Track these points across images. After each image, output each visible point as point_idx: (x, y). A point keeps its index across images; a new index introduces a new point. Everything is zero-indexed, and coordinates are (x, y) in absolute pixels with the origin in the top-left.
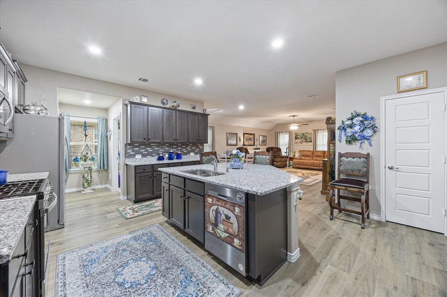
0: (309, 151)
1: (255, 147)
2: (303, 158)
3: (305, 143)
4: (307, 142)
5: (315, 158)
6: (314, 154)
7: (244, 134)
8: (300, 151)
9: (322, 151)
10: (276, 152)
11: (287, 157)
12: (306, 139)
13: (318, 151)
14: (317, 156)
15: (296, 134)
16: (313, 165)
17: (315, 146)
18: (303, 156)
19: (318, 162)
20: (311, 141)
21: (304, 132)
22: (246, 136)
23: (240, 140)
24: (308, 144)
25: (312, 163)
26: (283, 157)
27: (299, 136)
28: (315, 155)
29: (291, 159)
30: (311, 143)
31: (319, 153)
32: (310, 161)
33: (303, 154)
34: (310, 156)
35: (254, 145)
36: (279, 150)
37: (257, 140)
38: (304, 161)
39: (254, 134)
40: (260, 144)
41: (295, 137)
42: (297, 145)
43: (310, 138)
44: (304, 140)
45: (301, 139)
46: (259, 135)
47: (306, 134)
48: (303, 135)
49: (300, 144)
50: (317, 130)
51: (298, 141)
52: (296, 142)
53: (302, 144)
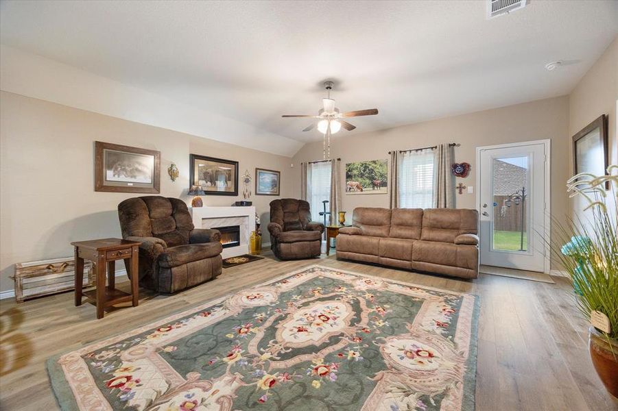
0: (380, 210)
1: (240, 198)
2: (363, 228)
3: (369, 190)
4: (374, 185)
5: (396, 231)
6: (392, 218)
7: (194, 157)
8: (357, 210)
9: (417, 210)
10: (294, 214)
11: (321, 227)
12: (372, 178)
13: (405, 211)
14: (400, 225)
15: (348, 165)
16: (392, 252)
17: (394, 196)
18: (363, 224)
19: (406, 244)
20: (384, 184)
21: (367, 159)
23: (173, 175)
24: (377, 190)
25: (387, 245)
26: (310, 228)
27: (355, 172)
28: (395, 220)
29: (333, 232)
30: (383, 190)
31: (408, 217)
32: (383, 242)
33: (367, 219)
34: (380, 225)
35: (235, 193)
36: (304, 206)
37: (247, 181)
38: (364, 239)
39: (235, 163)
40: (258, 192)
41: (347, 173)
42: (352, 193)
43: (382, 176)
44: (368, 181)
45: (360, 179)
46: (257, 169)
47: (373, 165)
48: (366, 167)
49: (359, 192)
50: (401, 152)
51: (354, 183)
52: (349, 187)
53: (362, 191)
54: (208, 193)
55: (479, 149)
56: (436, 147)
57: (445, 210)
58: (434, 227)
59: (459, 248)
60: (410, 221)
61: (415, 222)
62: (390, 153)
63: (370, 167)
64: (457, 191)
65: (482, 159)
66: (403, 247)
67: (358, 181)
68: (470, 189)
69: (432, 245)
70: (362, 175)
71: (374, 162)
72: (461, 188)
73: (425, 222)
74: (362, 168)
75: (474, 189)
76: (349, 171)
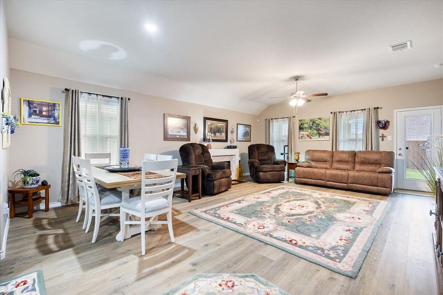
0: (325, 151)
1: (228, 144)
2: (313, 164)
3: (316, 138)
4: (320, 135)
5: (336, 165)
6: (333, 157)
7: (206, 119)
8: (308, 151)
9: (351, 151)
10: (264, 154)
11: (284, 162)
12: (318, 130)
13: (343, 152)
14: (339, 161)
15: (300, 121)
16: (334, 178)
17: (335, 142)
18: (313, 161)
19: (344, 173)
20: (327, 134)
21: (315, 117)
22: (209, 122)
23: (196, 130)
24: (322, 138)
25: (331, 174)
26: (277, 163)
27: (306, 125)
28: (336, 158)
29: (292, 166)
30: (326, 138)
31: (345, 157)
32: (328, 172)
33: (315, 158)
34: (325, 161)
35: (226, 141)
36: (271, 149)
37: (232, 132)
38: (315, 170)
39: (226, 121)
40: (238, 140)
41: (300, 126)
42: (303, 140)
43: (325, 128)
44: (315, 132)
45: (310, 131)
46: (238, 124)
47: (320, 121)
48: (314, 122)
49: (308, 139)
50: (339, 112)
51: (305, 133)
52: (301, 135)
53: (311, 138)
54: (214, 141)
55: (395, 111)
56: (365, 109)
57: (372, 152)
58: (364, 163)
59: (380, 175)
60: (346, 159)
61: (350, 159)
62: (331, 113)
63: (317, 122)
64: (380, 139)
65: (398, 117)
66: (342, 175)
67: (308, 132)
68: (389, 138)
69: (361, 174)
70: (311, 128)
71: (320, 119)
72: (383, 137)
73: (357, 159)
74: (311, 123)
75: (393, 138)
76: (301, 125)
